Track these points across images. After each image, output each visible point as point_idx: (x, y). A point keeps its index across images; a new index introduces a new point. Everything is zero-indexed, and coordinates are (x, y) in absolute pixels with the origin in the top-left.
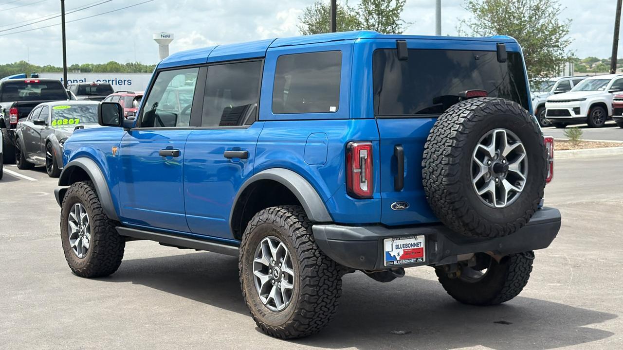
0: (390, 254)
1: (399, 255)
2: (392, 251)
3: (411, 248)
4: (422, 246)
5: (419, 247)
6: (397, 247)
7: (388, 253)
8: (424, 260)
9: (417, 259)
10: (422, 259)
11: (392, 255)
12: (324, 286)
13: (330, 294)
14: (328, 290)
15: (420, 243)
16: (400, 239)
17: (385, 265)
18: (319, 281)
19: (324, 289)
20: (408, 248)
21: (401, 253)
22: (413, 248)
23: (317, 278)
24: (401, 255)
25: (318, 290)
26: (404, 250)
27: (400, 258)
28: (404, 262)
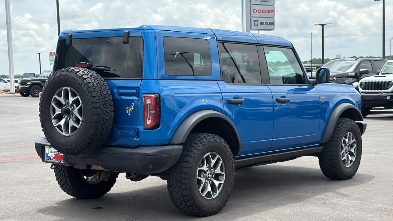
0: (48, 155)
1: (52, 156)
3: (58, 154)
6: (51, 152)
7: (47, 154)
9: (60, 161)
16: (52, 148)
26: (55, 154)
27: (53, 158)
28: (54, 161)
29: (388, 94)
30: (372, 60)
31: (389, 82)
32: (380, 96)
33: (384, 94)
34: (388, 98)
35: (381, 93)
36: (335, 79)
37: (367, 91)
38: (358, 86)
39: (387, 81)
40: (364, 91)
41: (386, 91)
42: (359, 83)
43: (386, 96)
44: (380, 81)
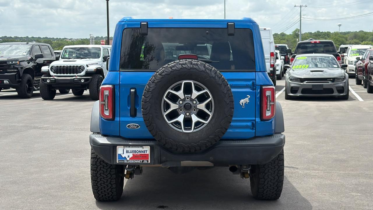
0: (122, 156)
1: (129, 156)
2: (123, 154)
3: (139, 153)
4: (148, 152)
5: (146, 153)
6: (127, 152)
7: (120, 155)
8: (149, 162)
9: (143, 161)
10: (148, 161)
11: (124, 157)
12: (100, 171)
13: (105, 176)
14: (103, 174)
15: (147, 151)
16: (129, 147)
17: (117, 162)
18: (97, 168)
19: (101, 173)
20: (136, 153)
21: (131, 155)
22: (140, 153)
23: (96, 166)
24: (130, 157)
25: (96, 173)
26: (133, 154)
27: (130, 159)
28: (132, 162)
29: (82, 78)
30: (40, 45)
31: (81, 66)
32: (75, 79)
33: (78, 77)
34: (83, 81)
35: (75, 76)
36: (17, 63)
37: (59, 75)
38: (49, 70)
39: (79, 66)
40: (55, 74)
41: (79, 74)
42: (50, 68)
43: (80, 80)
44: (72, 65)
